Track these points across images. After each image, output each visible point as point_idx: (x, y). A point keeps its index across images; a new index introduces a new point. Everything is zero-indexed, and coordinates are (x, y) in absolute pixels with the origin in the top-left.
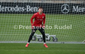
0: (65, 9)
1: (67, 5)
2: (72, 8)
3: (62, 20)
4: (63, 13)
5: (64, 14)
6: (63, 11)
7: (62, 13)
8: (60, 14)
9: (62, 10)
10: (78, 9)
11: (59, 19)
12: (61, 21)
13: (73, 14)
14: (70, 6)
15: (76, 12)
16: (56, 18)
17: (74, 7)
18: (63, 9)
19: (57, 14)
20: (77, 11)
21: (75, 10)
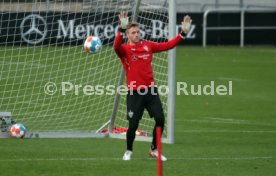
0: (33, 28)
1: (39, 17)
2: (56, 26)
3: (25, 63)
4: (28, 41)
5: (30, 45)
6: (27, 37)
7: (25, 44)
8: (17, 45)
9: (23, 35)
10: (74, 29)
11: (16, 61)
12: (21, 67)
13: (60, 45)
14: (49, 20)
15: (67, 39)
16: (8, 60)
17: (61, 22)
18: (26, 29)
19: (10, 45)
20: (71, 36)
21: (65, 34)
